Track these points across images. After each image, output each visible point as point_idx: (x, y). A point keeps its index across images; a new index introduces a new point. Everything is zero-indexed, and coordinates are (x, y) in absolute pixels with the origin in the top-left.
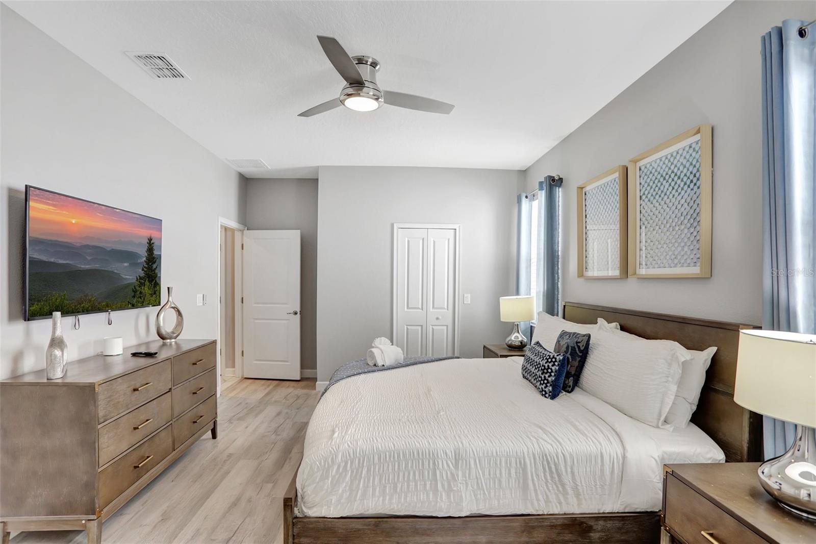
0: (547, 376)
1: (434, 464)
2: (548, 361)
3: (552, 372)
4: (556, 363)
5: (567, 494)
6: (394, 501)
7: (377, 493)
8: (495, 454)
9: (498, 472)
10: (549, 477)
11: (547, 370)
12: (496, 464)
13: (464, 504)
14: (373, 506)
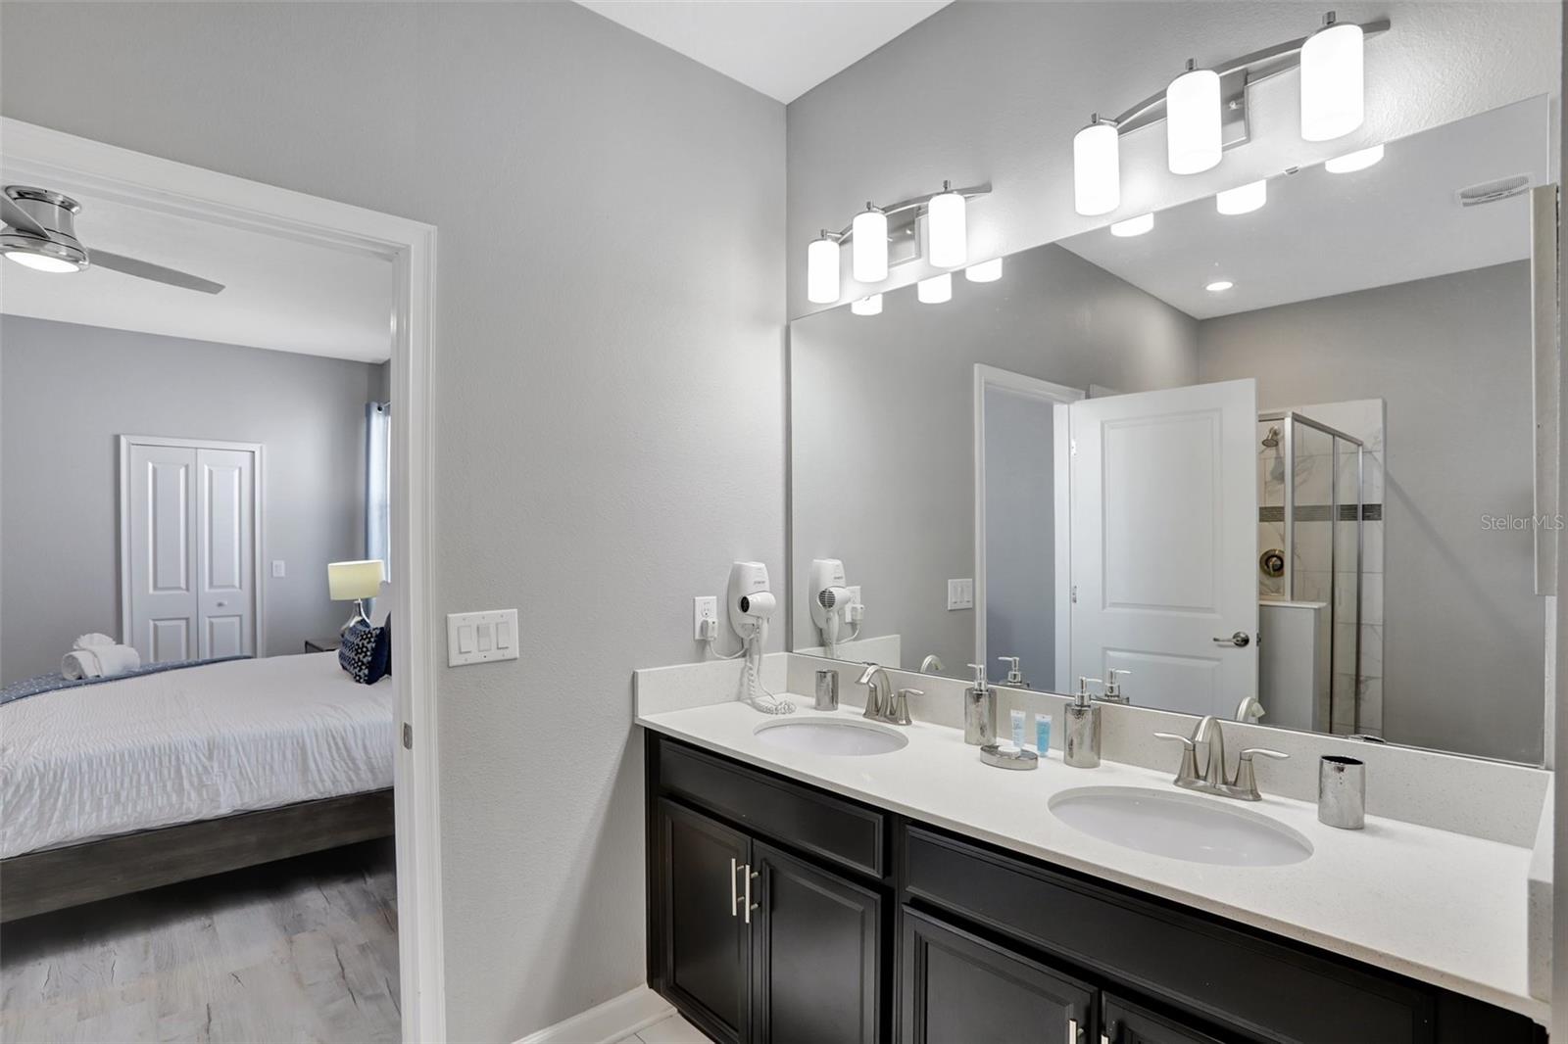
0: (361, 656)
1: (178, 758)
2: (362, 639)
3: (368, 650)
4: (372, 640)
5: (359, 769)
6: (116, 814)
7: (87, 808)
8: (264, 737)
9: (268, 757)
10: (336, 756)
11: (362, 649)
12: (266, 747)
13: (222, 799)
14: (81, 826)
